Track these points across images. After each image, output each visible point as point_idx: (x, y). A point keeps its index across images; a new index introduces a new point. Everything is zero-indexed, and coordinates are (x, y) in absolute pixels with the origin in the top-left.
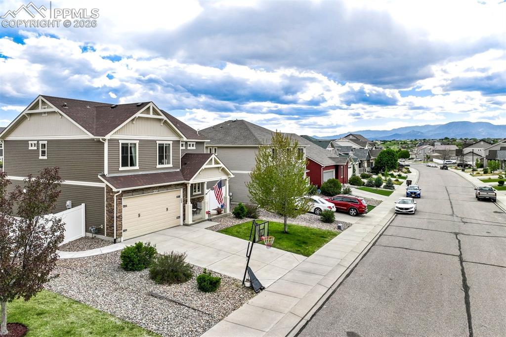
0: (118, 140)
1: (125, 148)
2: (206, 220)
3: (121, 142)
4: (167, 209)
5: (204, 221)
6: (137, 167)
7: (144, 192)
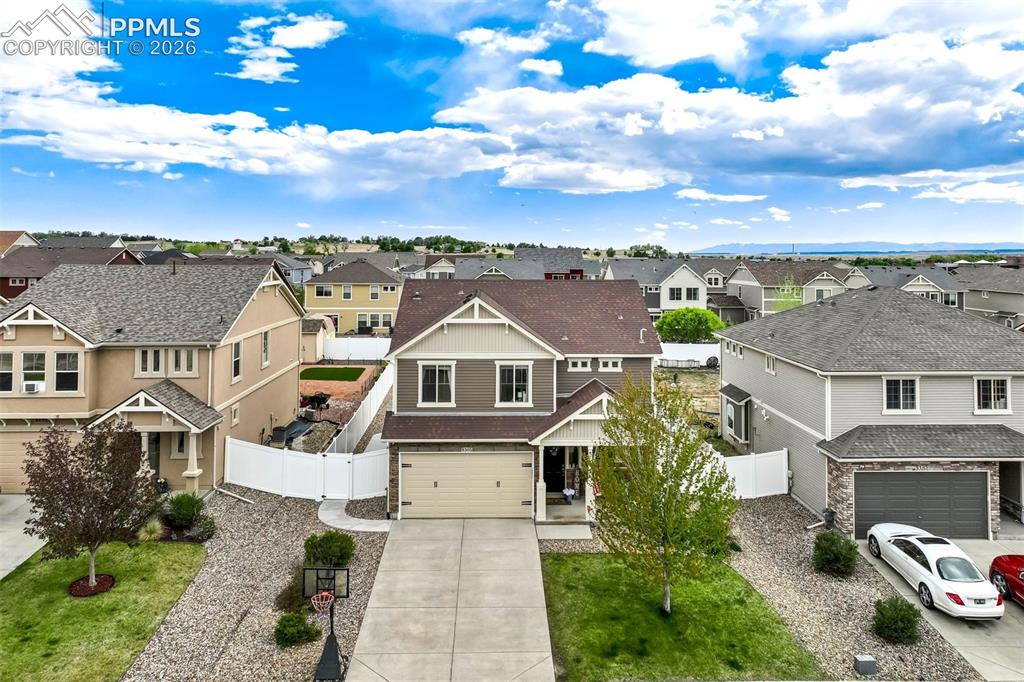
0: (416, 360)
1: (429, 372)
2: (585, 523)
3: (420, 364)
4: (498, 483)
5: (579, 523)
6: (452, 404)
7: (442, 448)
